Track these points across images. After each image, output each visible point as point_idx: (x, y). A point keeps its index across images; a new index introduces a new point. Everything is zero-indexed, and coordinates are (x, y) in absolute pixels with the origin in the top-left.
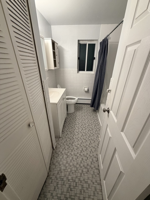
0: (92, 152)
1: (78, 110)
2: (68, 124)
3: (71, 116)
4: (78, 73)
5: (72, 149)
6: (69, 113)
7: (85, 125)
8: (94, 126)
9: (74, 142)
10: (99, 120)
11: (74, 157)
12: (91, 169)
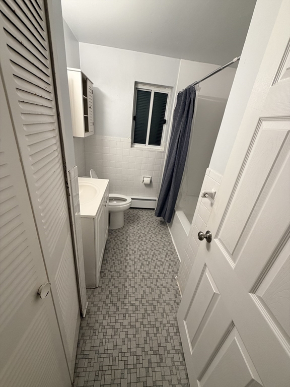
0: (165, 314)
1: (131, 221)
2: (111, 255)
3: (117, 235)
4: (131, 147)
5: (124, 311)
6: (112, 230)
7: (147, 254)
8: (164, 256)
9: (128, 295)
10: (173, 243)
11: (131, 331)
12: (166, 355)
